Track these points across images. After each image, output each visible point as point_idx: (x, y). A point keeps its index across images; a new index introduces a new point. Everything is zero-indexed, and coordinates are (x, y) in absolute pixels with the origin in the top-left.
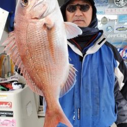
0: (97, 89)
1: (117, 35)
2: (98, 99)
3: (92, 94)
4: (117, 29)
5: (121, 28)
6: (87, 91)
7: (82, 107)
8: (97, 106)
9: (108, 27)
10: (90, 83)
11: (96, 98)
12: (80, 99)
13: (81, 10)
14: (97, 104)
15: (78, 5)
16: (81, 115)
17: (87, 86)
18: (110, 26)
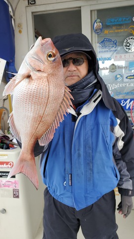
0: (90, 153)
1: (127, 84)
2: (91, 165)
3: (85, 159)
4: (127, 78)
5: (131, 76)
6: (79, 155)
7: (73, 173)
8: (90, 171)
9: (116, 76)
10: (82, 146)
11: (88, 163)
12: (71, 164)
13: (74, 63)
14: (90, 169)
15: (70, 58)
16: (73, 181)
17: (79, 150)
18: (120, 75)
